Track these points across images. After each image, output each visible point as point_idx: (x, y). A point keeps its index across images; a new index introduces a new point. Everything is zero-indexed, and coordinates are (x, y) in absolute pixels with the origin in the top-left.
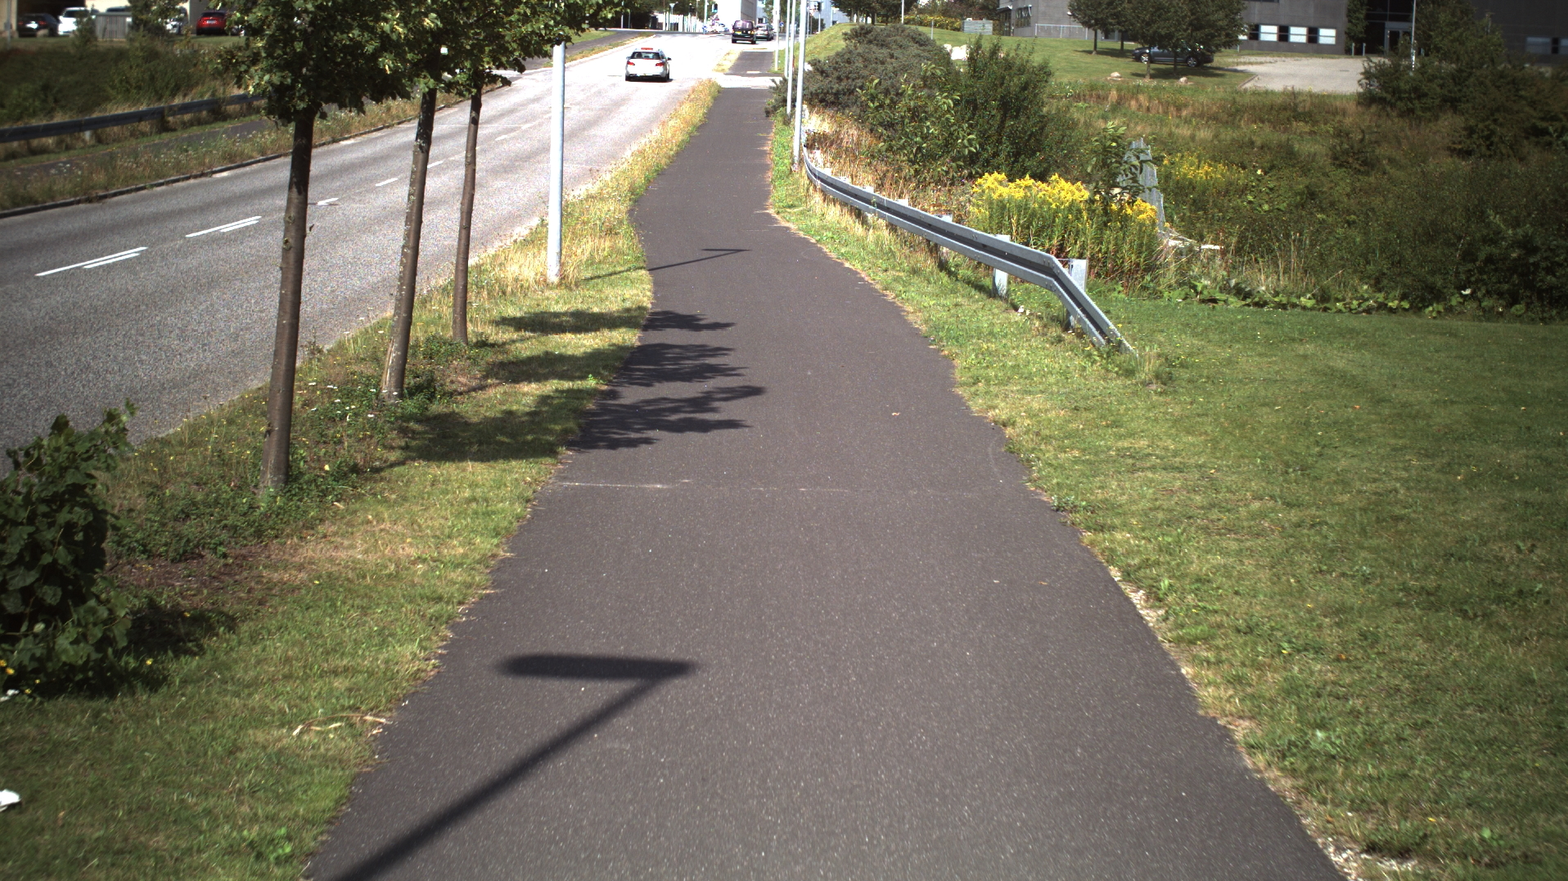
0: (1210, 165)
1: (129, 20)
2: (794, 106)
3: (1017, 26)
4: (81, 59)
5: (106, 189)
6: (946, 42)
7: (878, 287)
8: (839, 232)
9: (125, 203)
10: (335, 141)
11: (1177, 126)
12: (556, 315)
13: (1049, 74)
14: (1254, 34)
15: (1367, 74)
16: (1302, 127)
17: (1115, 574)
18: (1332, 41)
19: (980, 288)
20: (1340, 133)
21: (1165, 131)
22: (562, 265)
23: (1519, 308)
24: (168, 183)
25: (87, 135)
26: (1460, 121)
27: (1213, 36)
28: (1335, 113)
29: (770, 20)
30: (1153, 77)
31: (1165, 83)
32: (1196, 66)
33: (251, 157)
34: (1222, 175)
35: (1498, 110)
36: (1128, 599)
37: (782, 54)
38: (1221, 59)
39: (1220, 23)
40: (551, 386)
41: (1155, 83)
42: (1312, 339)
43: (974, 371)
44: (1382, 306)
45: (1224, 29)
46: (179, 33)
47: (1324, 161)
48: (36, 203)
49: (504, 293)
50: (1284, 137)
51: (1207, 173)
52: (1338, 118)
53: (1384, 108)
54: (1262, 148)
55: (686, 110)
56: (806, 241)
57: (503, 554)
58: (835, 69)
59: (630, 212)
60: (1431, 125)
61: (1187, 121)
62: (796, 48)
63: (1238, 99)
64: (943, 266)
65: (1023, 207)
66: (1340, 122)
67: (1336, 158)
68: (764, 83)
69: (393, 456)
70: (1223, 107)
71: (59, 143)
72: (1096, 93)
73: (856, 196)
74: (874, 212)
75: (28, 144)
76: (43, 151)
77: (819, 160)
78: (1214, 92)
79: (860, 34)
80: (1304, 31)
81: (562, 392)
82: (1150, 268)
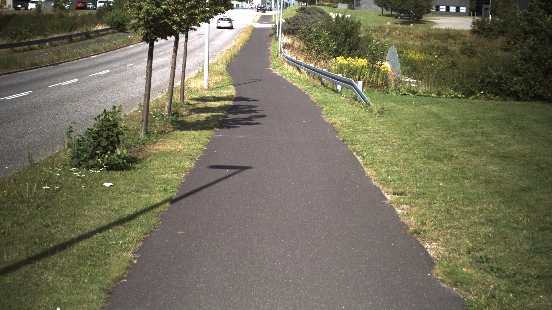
0: (419, 54)
1: (53, 4)
2: (279, 34)
3: (356, 6)
4: (37, 18)
5: (58, 61)
6: (331, 12)
7: (303, 90)
8: (292, 75)
9: (65, 66)
10: (127, 46)
11: (409, 41)
12: (208, 97)
13: (361, 24)
14: (438, 9)
15: (474, 23)
16: (451, 41)
17: (355, 153)
18: (464, 11)
19: (333, 90)
20: (464, 43)
21: (405, 42)
22: (208, 83)
23: (497, 97)
24: (77, 59)
25: (47, 44)
26: (505, 39)
27: (422, 10)
28: (463, 36)
29: (271, 4)
30: (401, 24)
31: (405, 26)
32: (417, 20)
33: (101, 51)
34: (424, 57)
35: (518, 35)
36: (356, 158)
37: (275, 16)
38: (424, 18)
39: (424, 6)
40: (210, 114)
41: (401, 26)
42: (429, 104)
43: (328, 111)
44: (456, 96)
45: (426, 8)
46: (70, 9)
47: (458, 52)
48: (38, 65)
49: (191, 91)
50: (444, 44)
51: (418, 57)
52: (463, 38)
53: (479, 35)
54: (437, 48)
55: (243, 35)
56: (282, 78)
57: (204, 148)
58: (293, 22)
59: (227, 68)
60: (495, 40)
61: (412, 39)
62: (280, 14)
63: (430, 31)
64: (323, 84)
65: (348, 66)
66: (464, 39)
67: (462, 52)
68: (269, 26)
69: (171, 130)
70: (424, 34)
71: (39, 46)
72: (381, 30)
73: (297, 63)
74: (303, 68)
75: (30, 47)
76: (34, 49)
77: (287, 52)
78: (422, 29)
79: (302, 10)
80: (455, 8)
81: (213, 116)
82: (385, 85)
